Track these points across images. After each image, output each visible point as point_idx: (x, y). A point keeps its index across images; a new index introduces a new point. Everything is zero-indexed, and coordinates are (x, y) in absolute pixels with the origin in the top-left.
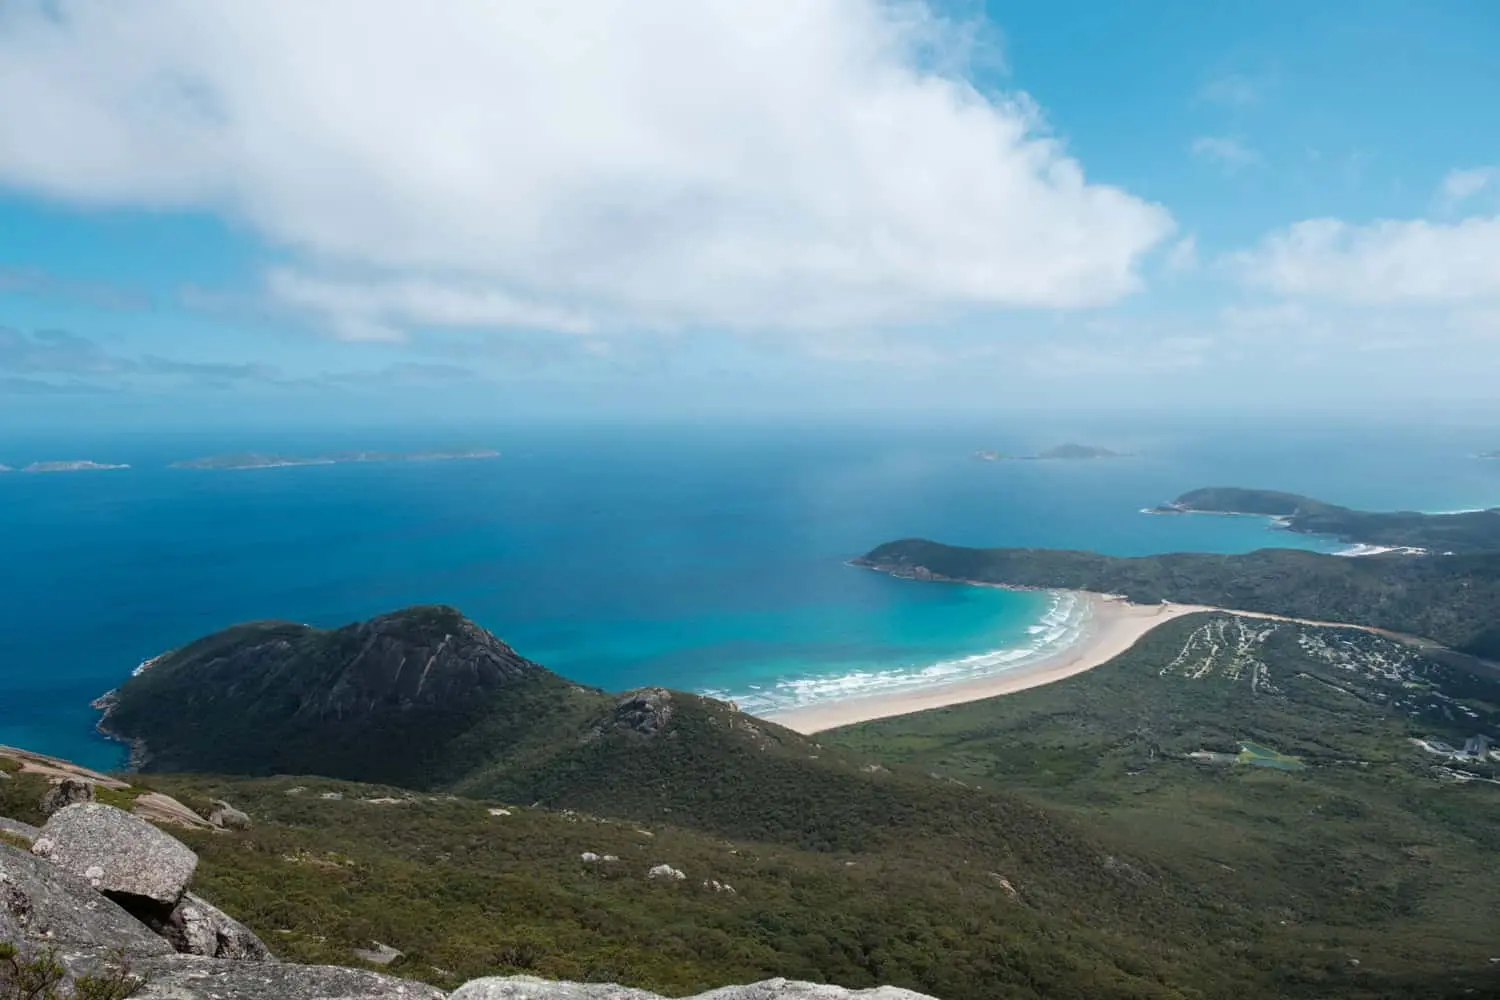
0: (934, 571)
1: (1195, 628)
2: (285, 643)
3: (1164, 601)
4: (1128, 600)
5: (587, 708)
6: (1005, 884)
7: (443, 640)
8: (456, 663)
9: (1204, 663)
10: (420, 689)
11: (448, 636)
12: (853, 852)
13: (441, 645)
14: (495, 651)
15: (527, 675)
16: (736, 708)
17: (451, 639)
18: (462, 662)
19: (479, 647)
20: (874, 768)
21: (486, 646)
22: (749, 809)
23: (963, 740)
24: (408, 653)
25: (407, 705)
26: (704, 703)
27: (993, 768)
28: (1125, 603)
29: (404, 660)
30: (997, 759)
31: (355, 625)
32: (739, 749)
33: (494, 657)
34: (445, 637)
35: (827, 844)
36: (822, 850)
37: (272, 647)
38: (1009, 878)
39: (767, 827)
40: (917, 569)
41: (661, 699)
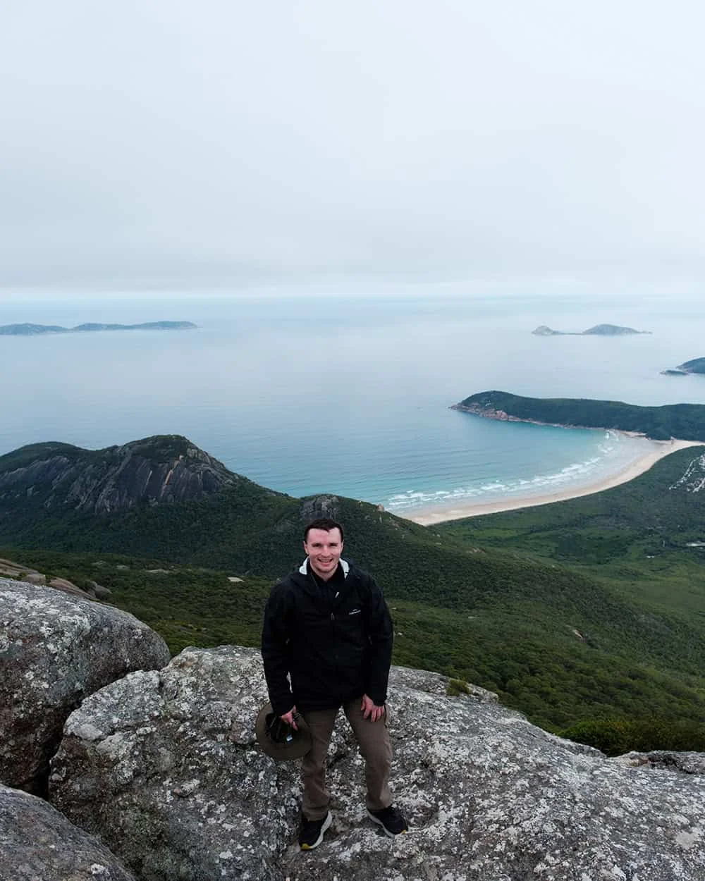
0: (508, 414)
1: (694, 457)
2: (65, 459)
3: (672, 438)
4: (647, 437)
5: (280, 508)
6: (576, 632)
7: (178, 459)
8: (188, 475)
9: (701, 482)
10: (163, 492)
11: (181, 457)
12: (470, 608)
13: (177, 463)
14: (213, 467)
15: (236, 484)
16: (383, 508)
17: (183, 458)
18: (192, 474)
19: (203, 465)
20: (476, 551)
21: (208, 463)
22: (395, 578)
23: (532, 532)
24: (154, 468)
25: (154, 503)
26: (361, 505)
27: (553, 551)
28: (645, 438)
29: (151, 472)
30: (557, 546)
31: (116, 447)
32: (388, 537)
33: (213, 472)
34: (179, 457)
35: (451, 602)
36: (447, 606)
37: (57, 461)
38: (577, 628)
39: (408, 590)
40: (498, 412)
41: (332, 503)
